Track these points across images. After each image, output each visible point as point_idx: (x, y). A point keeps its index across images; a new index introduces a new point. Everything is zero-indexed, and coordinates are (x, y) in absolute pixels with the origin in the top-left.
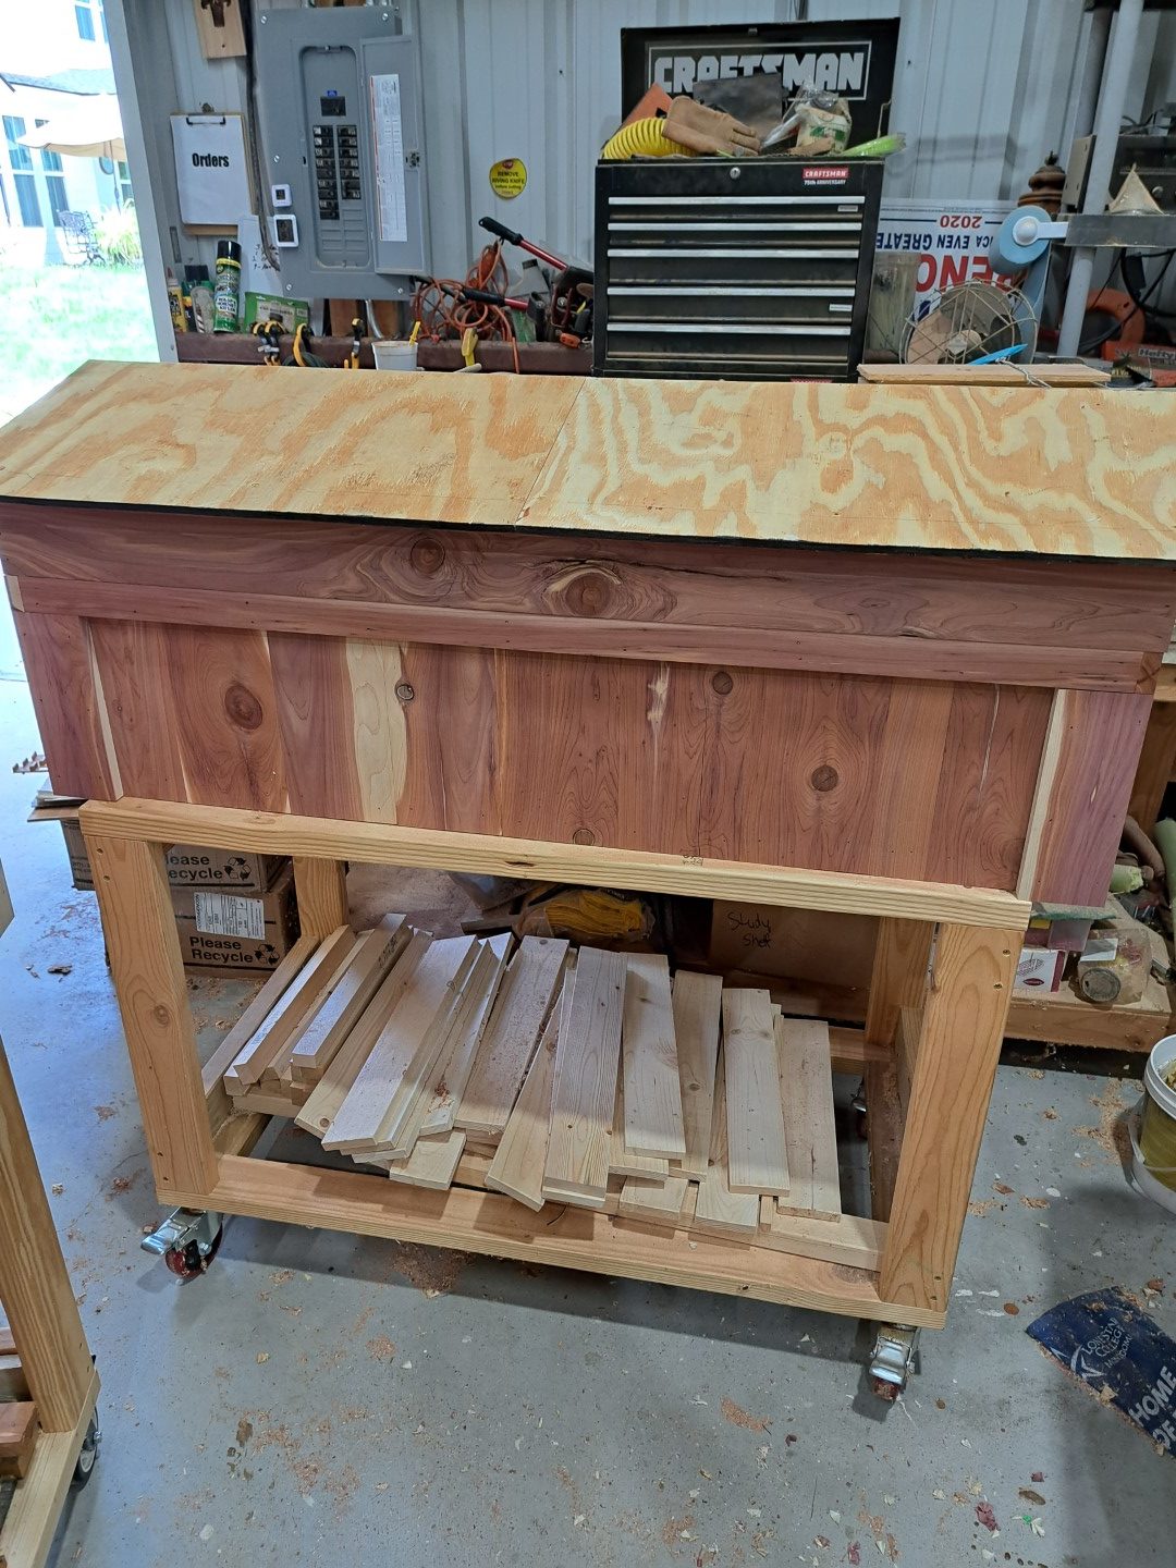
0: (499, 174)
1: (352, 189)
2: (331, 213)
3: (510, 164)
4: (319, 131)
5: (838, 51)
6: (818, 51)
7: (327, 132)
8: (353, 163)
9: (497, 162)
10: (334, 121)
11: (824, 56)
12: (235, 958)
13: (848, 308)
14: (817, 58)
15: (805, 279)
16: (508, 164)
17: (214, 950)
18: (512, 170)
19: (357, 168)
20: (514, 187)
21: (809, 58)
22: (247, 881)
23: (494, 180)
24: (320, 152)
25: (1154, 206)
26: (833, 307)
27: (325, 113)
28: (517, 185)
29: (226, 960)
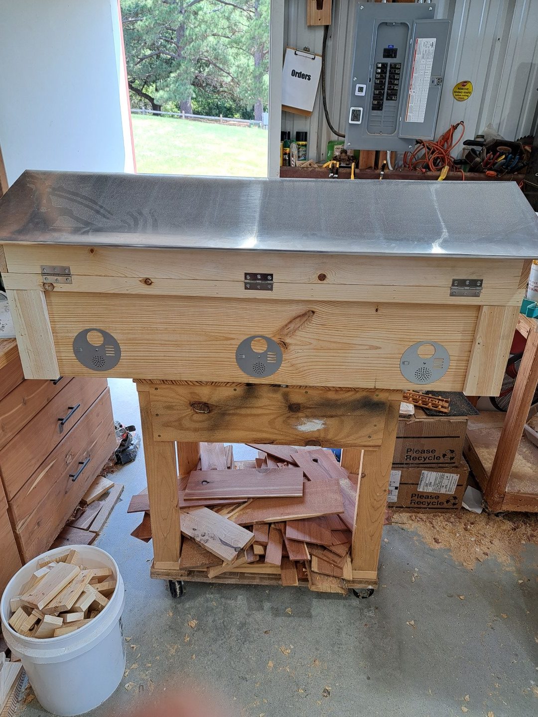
0: (458, 89)
1: (393, 94)
2: (378, 107)
3: (465, 84)
4: (380, 65)
7: (384, 66)
8: (396, 82)
9: (458, 82)
10: (389, 61)
12: (434, 503)
16: (464, 83)
17: (424, 500)
18: (466, 87)
19: (398, 85)
20: (464, 96)
22: (452, 461)
23: (455, 92)
24: (379, 76)
27: (385, 56)
28: (467, 94)
29: (428, 504)
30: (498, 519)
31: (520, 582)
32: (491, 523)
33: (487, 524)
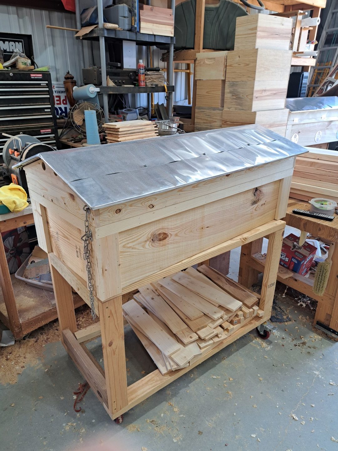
5: (15, 41)
6: (9, 41)
11: (10, 42)
13: (49, 110)
14: (9, 43)
15: (37, 103)
21: (7, 43)
25: (114, 85)
26: (46, 110)
30: (25, 341)
31: (46, 370)
32: (22, 346)
33: (20, 348)
